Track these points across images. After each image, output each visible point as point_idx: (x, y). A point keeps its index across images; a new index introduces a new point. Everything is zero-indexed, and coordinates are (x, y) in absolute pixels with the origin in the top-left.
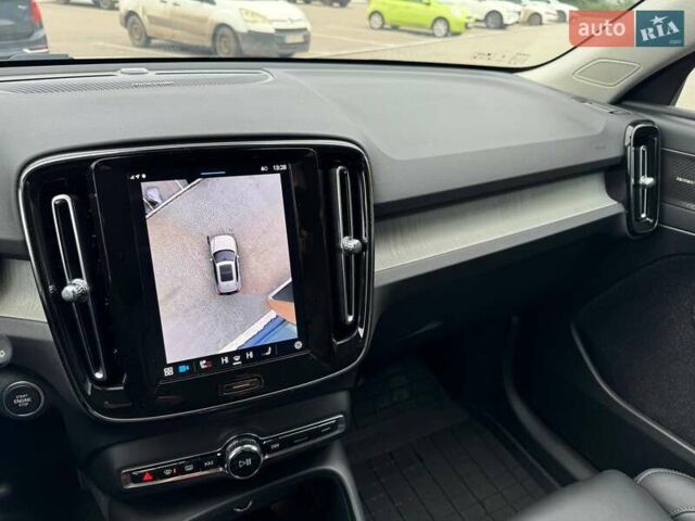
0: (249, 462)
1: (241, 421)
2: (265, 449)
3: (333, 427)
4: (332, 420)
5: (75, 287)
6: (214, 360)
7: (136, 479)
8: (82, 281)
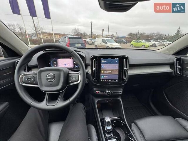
0: (109, 93)
1: (109, 88)
2: (111, 93)
3: (120, 93)
4: (120, 92)
5: (94, 69)
6: (107, 80)
7: (96, 92)
8: (95, 69)
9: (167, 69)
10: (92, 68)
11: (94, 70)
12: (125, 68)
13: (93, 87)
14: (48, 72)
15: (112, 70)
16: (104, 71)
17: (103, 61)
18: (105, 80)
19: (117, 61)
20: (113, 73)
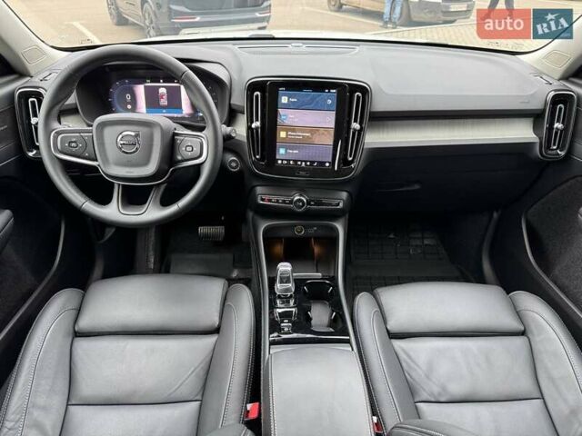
0: (301, 204)
2: (308, 203)
5: (253, 126)
6: (295, 161)
7: (263, 200)
8: (258, 123)
10: (250, 120)
11: (257, 128)
12: (356, 126)
13: (255, 183)
14: (120, 128)
15: (314, 130)
16: (287, 131)
17: (284, 100)
18: (291, 162)
19: (330, 98)
20: (317, 139)
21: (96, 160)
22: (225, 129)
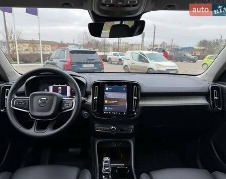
0: (114, 131)
2: (117, 130)
7: (97, 129)
8: (97, 97)
9: (202, 101)
10: (93, 96)
11: (96, 99)
12: (135, 98)
13: (94, 123)
15: (118, 100)
16: (108, 100)
17: (107, 89)
19: (124, 88)
20: (120, 103)
21: (28, 110)
22: (83, 98)
